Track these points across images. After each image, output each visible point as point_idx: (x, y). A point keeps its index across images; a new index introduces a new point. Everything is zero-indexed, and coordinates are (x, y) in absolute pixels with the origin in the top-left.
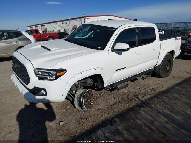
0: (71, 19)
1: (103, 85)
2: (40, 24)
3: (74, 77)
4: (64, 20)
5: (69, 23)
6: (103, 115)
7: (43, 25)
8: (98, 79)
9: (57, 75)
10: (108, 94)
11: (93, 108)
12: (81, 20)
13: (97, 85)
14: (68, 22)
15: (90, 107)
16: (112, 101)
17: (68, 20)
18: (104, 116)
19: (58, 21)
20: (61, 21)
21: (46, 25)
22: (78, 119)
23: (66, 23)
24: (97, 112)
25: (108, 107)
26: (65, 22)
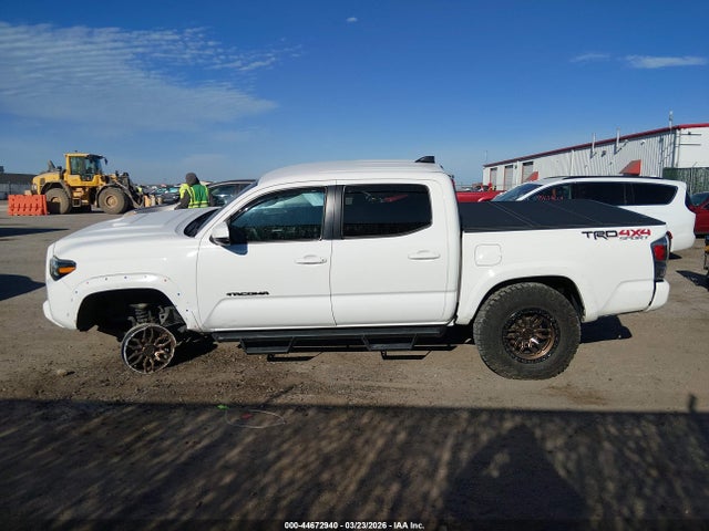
0: (622, 140)
2: (520, 160)
3: (88, 283)
4: (598, 144)
5: (615, 153)
7: (527, 161)
9: (60, 272)
12: (661, 140)
14: (609, 148)
15: (154, 371)
17: (613, 141)
19: (575, 149)
20: (588, 146)
21: (536, 161)
23: (604, 153)
26: (600, 150)
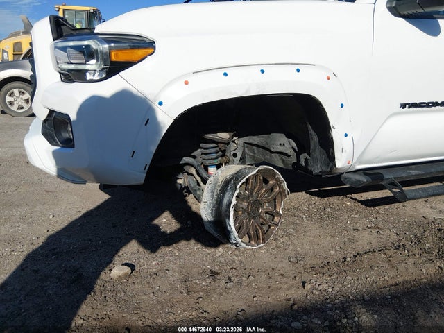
1: (332, 159)
3: (186, 83)
6: (304, 283)
8: (311, 131)
9: (114, 59)
10: (357, 214)
11: (277, 247)
13: (306, 160)
15: (264, 241)
16: (366, 239)
18: (308, 287)
22: (195, 270)
24: (284, 266)
25: (339, 256)
